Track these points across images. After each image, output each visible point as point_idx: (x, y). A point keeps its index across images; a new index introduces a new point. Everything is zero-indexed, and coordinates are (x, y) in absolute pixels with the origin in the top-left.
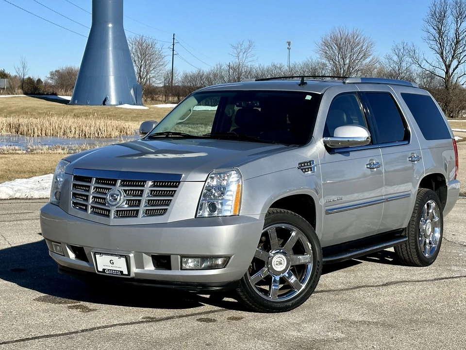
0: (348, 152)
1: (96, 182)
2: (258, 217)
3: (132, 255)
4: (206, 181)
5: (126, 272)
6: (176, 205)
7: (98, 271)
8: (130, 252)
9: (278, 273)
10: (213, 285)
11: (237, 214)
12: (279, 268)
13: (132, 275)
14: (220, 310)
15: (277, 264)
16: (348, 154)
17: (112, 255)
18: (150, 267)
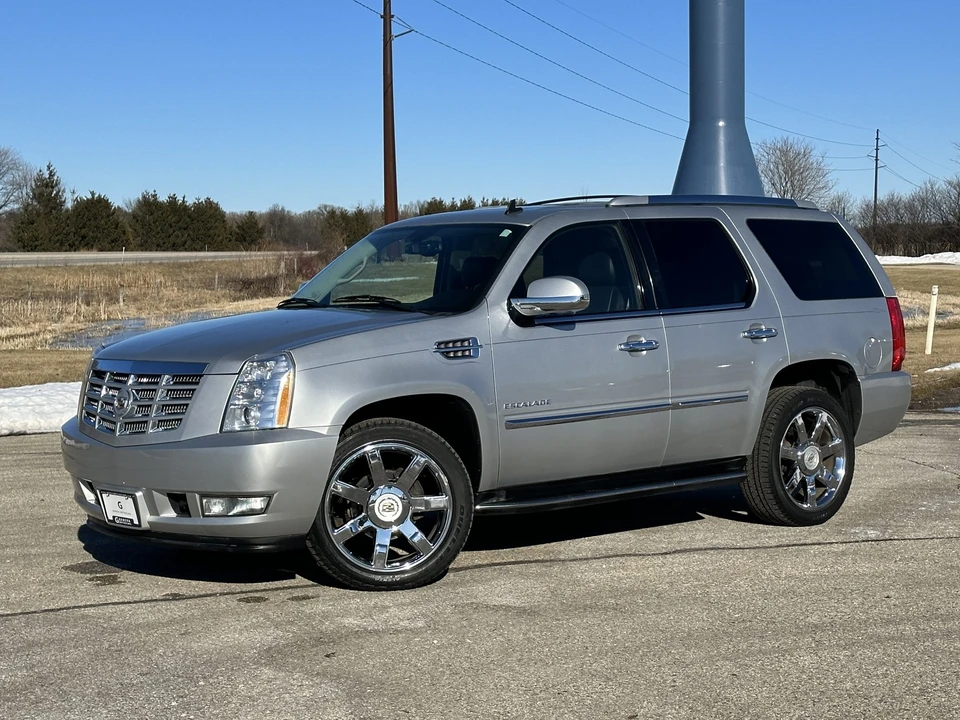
0: (574, 323)
1: (110, 379)
2: (324, 431)
3: (139, 494)
4: (239, 373)
5: (136, 522)
6: (193, 412)
7: (109, 520)
8: (138, 490)
9: (388, 525)
10: (257, 541)
11: (284, 426)
12: (389, 517)
13: (145, 525)
14: (313, 586)
15: (384, 510)
16: (572, 326)
17: (118, 493)
18: (170, 513)
